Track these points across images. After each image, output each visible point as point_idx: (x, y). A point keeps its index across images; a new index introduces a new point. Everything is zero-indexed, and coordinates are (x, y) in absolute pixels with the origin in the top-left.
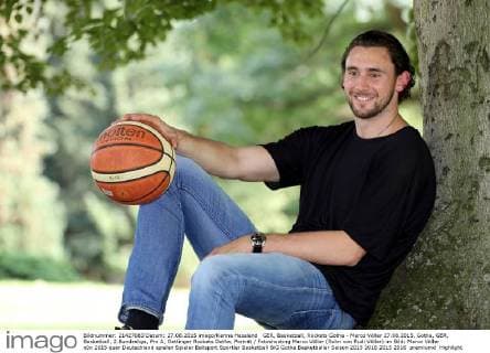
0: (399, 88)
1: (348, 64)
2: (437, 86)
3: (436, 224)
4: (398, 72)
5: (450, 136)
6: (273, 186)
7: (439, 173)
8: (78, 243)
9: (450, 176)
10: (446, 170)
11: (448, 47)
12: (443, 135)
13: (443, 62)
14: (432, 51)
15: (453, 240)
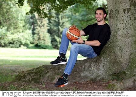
0: (104, 17)
1: (96, 13)
2: (111, 17)
3: (111, 39)
4: (104, 14)
5: (113, 25)
6: (85, 36)
7: (111, 31)
8: (53, 43)
9: (113, 31)
10: (112, 30)
11: (113, 10)
12: (112, 25)
13: (112, 13)
14: (110, 11)
15: (113, 42)
